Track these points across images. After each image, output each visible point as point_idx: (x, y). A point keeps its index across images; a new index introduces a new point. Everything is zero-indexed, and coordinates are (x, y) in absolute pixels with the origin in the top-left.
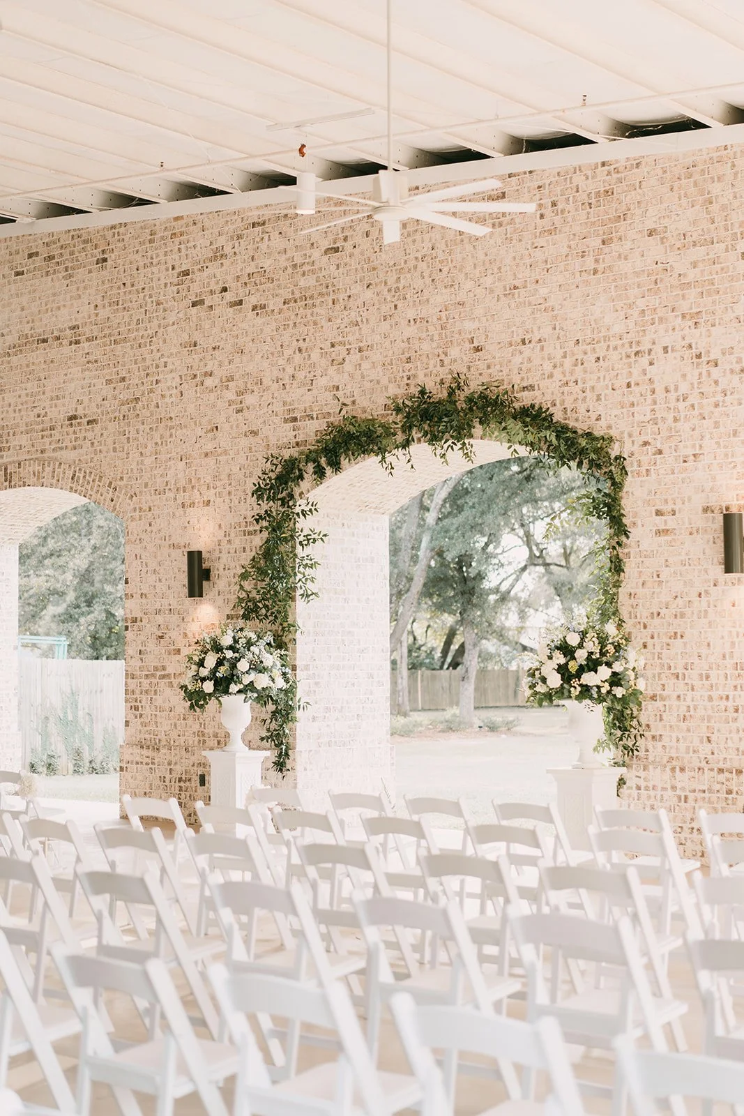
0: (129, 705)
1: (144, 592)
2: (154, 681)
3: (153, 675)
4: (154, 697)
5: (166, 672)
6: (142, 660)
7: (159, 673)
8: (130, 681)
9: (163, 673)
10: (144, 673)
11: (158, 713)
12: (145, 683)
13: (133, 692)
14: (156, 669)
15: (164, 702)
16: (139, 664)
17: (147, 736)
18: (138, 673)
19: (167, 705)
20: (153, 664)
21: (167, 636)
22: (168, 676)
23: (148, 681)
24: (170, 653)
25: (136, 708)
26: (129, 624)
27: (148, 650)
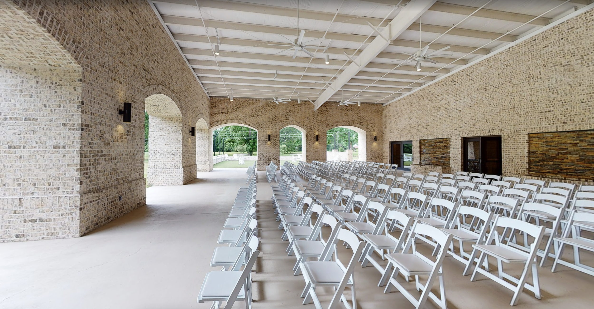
0: (83, 172)
1: (93, 112)
2: (97, 158)
3: (97, 156)
4: (96, 166)
5: (103, 154)
6: (91, 147)
7: (99, 154)
8: (83, 159)
9: (101, 154)
10: (92, 154)
11: (99, 174)
12: (92, 159)
13: (85, 165)
14: (98, 152)
15: (102, 168)
16: (89, 149)
17: (93, 187)
18: (89, 154)
19: (103, 169)
20: (97, 150)
21: (104, 136)
22: (104, 155)
23: (94, 158)
24: (105, 145)
25: (87, 174)
26: (84, 127)
27: (94, 142)
